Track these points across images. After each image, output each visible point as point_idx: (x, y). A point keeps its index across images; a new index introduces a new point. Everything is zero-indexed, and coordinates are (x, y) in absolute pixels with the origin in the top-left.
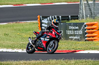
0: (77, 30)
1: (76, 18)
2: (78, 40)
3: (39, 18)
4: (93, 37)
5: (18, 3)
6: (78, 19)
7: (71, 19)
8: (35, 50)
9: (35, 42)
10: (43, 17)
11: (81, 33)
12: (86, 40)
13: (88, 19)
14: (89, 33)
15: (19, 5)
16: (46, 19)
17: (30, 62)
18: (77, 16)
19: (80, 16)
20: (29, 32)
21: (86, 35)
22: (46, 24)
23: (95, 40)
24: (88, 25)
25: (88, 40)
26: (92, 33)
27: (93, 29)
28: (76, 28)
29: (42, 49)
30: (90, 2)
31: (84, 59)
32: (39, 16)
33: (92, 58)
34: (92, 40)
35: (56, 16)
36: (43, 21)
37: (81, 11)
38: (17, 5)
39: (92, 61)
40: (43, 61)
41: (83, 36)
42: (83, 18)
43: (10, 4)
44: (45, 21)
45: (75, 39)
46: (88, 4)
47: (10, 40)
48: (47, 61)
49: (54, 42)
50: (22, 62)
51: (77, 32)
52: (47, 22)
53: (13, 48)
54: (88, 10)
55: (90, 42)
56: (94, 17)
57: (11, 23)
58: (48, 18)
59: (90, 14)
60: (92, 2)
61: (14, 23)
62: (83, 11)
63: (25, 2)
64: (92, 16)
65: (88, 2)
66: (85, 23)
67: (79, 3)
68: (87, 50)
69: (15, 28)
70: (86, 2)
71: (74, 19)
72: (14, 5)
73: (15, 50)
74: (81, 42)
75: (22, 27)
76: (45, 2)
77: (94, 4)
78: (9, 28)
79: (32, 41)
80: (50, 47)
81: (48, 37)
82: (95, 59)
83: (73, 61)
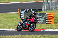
0: (41, 17)
1: (41, 10)
2: (42, 23)
3: (19, 11)
4: (51, 21)
5: (7, 2)
6: (42, 11)
7: (38, 11)
8: (22, 29)
9: (22, 25)
10: (21, 10)
11: (44, 19)
12: (46, 23)
13: (48, 11)
14: (48, 19)
15: (7, 3)
16: (23, 11)
17: (14, 36)
18: (42, 9)
19: (43, 9)
20: (13, 19)
21: (46, 21)
22: (23, 14)
23: (52, 23)
24: (48, 15)
25: (48, 23)
26: (50, 19)
27: (50, 17)
28: (41, 16)
29: (26, 28)
30: (49, 1)
31: (45, 34)
32: (19, 10)
33: (50, 34)
34: (50, 23)
35: (29, 9)
36: (21, 12)
37: (44, 6)
38: (6, 3)
39: (50, 36)
40: (21, 36)
41: (45, 21)
42: (45, 10)
43: (2, 3)
44: (23, 12)
45: (40, 23)
46: (48, 2)
47: (2, 23)
48: (24, 36)
49: (33, 25)
50: (9, 36)
51: (41, 19)
52: (23, 13)
53: (4, 28)
54: (48, 6)
55: (49, 24)
56: (51, 10)
57: (3, 14)
58: (24, 11)
59: (49, 8)
60: (50, 1)
61: (5, 13)
62: (45, 6)
63: (11, 1)
64: (50, 9)
65: (48, 1)
66: (46, 14)
67: (42, 2)
68: (47, 29)
69: (5, 16)
70: (46, 1)
71: (40, 11)
72: (5, 3)
73: (5, 29)
74: (43, 25)
75: (9, 16)
76: (23, 1)
77: (51, 2)
78: (1, 16)
79: (20, 24)
80: (31, 28)
81: (30, 22)
82: (52, 34)
83: (39, 36)
